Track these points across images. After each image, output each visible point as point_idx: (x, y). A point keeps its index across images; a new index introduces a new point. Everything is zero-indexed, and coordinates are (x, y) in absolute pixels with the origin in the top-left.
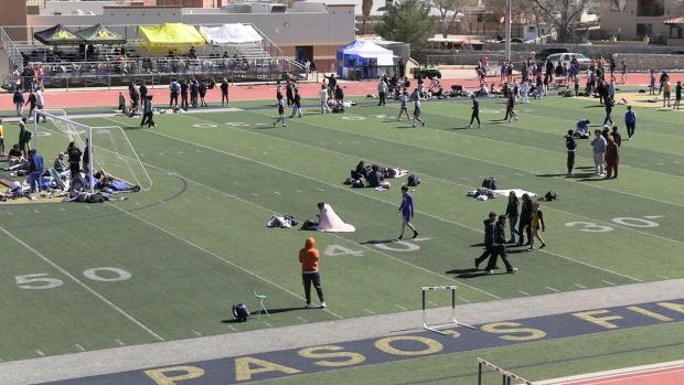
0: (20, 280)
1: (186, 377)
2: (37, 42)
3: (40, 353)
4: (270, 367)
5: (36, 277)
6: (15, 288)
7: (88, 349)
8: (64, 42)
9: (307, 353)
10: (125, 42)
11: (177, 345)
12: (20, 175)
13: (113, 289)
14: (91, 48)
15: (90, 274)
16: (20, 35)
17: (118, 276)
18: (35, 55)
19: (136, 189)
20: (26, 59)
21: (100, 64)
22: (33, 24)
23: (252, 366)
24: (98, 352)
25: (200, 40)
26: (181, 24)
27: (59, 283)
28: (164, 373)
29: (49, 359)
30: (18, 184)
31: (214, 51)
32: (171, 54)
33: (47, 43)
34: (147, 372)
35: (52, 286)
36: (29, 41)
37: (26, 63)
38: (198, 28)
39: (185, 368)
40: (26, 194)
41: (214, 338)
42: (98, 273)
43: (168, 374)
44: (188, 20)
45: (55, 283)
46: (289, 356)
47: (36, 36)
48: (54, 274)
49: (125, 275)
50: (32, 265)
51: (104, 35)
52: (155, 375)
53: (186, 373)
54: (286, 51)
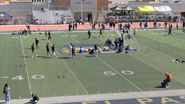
0: (105, 73)
1: (148, 101)
2: (111, 11)
3: (110, 92)
4: (171, 100)
5: (109, 72)
6: (103, 75)
7: (122, 92)
8: (118, 11)
9: (182, 97)
10: (134, 11)
11: (145, 93)
12: (106, 45)
13: (129, 77)
14: (125, 13)
15: (123, 72)
16: (106, 9)
17: (130, 73)
18: (110, 14)
19: (136, 50)
20: (108, 15)
21: (127, 17)
22: (110, 6)
23: (166, 100)
24: (124, 93)
25: (154, 10)
26: (149, 6)
27: (115, 74)
28: (142, 100)
29: (112, 94)
30: (105, 48)
31: (158, 13)
32: (146, 14)
33: (113, 11)
34: (137, 99)
35: (113, 75)
36: (109, 11)
37: (108, 16)
38: (154, 7)
39: (147, 99)
40: (107, 51)
41: (156, 91)
42: (125, 72)
43: (143, 100)
44: (151, 5)
45: (114, 74)
46: (177, 98)
47: (111, 9)
48: (114, 72)
49: (132, 73)
50: (108, 69)
51: (128, 9)
52: (140, 100)
53: (148, 100)
54: (178, 13)
